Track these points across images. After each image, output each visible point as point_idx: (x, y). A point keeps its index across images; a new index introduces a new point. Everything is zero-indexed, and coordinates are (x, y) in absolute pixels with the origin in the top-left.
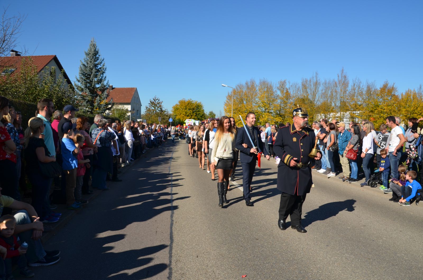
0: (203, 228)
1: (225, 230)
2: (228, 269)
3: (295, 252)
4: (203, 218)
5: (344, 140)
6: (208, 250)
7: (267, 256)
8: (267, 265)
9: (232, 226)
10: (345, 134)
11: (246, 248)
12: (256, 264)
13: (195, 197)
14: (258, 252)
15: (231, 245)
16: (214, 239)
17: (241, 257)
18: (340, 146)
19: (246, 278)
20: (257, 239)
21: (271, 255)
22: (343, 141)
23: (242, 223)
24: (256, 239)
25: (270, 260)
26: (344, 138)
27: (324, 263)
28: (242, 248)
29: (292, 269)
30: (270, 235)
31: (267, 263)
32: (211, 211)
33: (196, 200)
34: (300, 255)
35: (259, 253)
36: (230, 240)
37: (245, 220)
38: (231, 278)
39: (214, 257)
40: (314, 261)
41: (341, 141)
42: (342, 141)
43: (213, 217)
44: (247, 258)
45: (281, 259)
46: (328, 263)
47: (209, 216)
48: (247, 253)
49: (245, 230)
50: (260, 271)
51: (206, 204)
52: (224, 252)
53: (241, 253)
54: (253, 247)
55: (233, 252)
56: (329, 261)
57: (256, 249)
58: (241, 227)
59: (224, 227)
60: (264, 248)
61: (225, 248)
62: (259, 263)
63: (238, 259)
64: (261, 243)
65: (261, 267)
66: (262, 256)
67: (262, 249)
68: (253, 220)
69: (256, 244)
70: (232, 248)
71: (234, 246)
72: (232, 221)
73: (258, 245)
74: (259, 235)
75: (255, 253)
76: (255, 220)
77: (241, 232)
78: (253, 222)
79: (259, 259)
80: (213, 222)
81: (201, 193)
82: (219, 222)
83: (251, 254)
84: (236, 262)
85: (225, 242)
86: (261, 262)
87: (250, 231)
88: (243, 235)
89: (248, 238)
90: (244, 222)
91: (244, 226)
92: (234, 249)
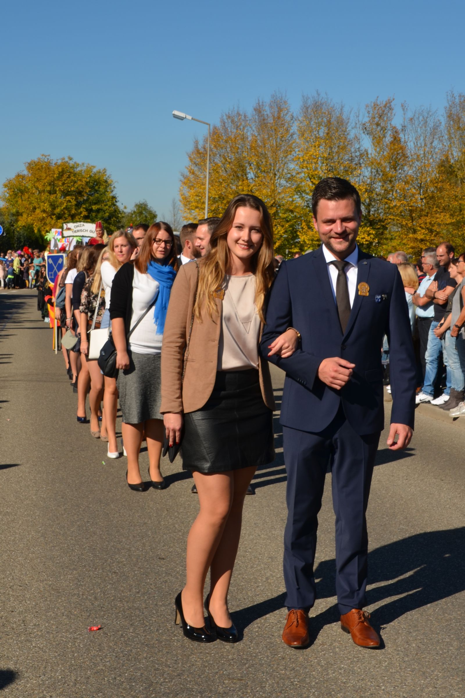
0: (29, 534)
1: (84, 540)
2: (63, 616)
3: (245, 585)
4: (36, 512)
6: (25, 580)
7: (170, 592)
8: (163, 608)
9: (108, 531)
11: (124, 575)
12: (135, 607)
13: (28, 465)
14: (151, 584)
15: (89, 571)
16: (47, 559)
17: (104, 593)
19: (101, 631)
20: (163, 559)
23: (138, 524)
24: (159, 558)
28: (114, 576)
31: (163, 605)
32: (63, 498)
33: (29, 473)
34: (255, 590)
35: (152, 587)
36: (91, 560)
37: (150, 518)
38: (64, 632)
39: (36, 594)
43: (63, 512)
44: (119, 596)
47: (53, 509)
48: (122, 586)
49: (140, 540)
50: (140, 621)
51: (55, 482)
52: (64, 585)
53: (106, 587)
54: (143, 574)
55: (89, 584)
56: (318, 604)
57: (149, 579)
58: (130, 534)
59: (86, 533)
60: (170, 577)
61: (69, 576)
62: (144, 606)
63: (96, 598)
64: (167, 566)
65: (146, 613)
66: (159, 592)
67: (166, 578)
68: (171, 519)
69: (154, 568)
70: (90, 576)
71: (96, 573)
72: (113, 521)
73: (158, 570)
74: (170, 551)
75: (144, 585)
76: (176, 517)
77: (126, 544)
78: (168, 523)
79: (147, 597)
80: (59, 523)
81: (49, 455)
82: (76, 523)
83: (132, 588)
84: (88, 603)
85: (76, 565)
86: (149, 602)
87: (150, 543)
88: (129, 550)
89: (140, 556)
90: (145, 523)
91: (139, 531)
92: (95, 578)
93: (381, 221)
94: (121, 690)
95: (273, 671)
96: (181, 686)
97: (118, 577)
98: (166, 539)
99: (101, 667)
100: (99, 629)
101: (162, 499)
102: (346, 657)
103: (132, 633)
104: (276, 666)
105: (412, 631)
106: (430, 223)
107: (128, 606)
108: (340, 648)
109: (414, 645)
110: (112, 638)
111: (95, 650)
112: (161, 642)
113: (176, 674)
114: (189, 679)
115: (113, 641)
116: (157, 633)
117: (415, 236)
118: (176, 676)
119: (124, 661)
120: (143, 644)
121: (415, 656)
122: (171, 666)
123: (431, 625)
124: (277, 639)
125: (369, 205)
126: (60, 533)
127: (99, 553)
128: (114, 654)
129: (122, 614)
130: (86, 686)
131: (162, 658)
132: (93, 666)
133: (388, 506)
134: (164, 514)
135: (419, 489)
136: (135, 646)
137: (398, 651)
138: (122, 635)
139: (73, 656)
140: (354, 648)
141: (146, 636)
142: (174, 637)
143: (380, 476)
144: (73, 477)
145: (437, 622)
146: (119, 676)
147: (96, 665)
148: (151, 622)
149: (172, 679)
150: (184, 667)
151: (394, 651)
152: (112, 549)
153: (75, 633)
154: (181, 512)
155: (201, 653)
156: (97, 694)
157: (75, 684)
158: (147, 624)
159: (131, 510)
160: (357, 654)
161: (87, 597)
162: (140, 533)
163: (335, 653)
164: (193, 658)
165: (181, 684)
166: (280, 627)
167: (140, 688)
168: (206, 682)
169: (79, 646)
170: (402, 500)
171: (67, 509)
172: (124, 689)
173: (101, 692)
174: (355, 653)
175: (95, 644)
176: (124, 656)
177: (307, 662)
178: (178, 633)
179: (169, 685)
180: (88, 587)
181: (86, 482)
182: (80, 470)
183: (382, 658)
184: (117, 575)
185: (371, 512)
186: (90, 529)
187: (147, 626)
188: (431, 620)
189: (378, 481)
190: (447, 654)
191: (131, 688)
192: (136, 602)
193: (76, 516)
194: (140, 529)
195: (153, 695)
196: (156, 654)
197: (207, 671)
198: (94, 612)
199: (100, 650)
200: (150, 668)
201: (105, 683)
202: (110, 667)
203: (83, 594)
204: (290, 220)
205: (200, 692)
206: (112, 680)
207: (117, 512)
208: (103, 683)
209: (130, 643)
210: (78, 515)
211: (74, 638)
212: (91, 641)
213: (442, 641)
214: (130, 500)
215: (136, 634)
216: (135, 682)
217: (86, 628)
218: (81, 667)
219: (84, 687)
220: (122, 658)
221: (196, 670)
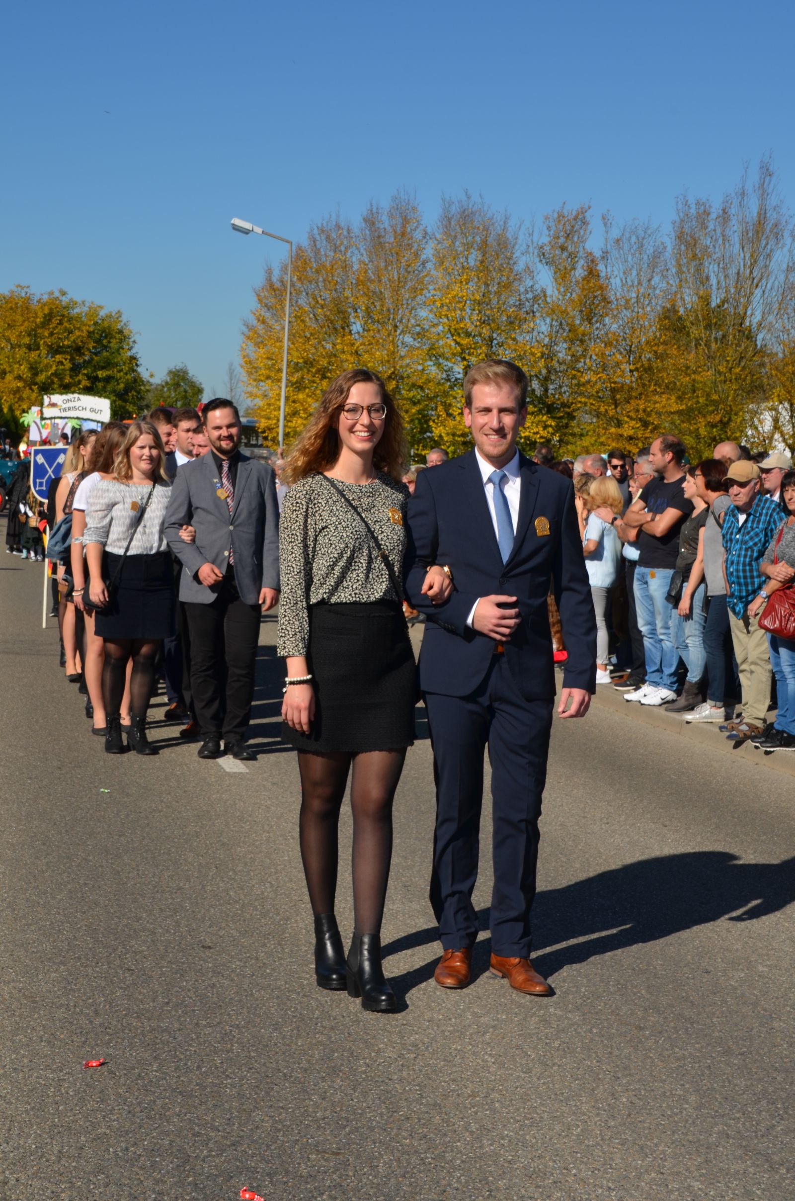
1: (79, 915)
2: (42, 1041)
5: (755, 544)
7: (220, 1003)
8: (208, 1030)
9: (117, 900)
10: (761, 515)
11: (144, 974)
12: (161, 1027)
14: (189, 990)
15: (85, 967)
16: (17, 945)
17: (110, 1004)
18: (738, 577)
19: (105, 1068)
20: (210, 948)
21: (240, 1001)
22: (749, 553)
23: (168, 889)
24: (203, 947)
25: (229, 1015)
26: (757, 535)
27: (443, 1031)
28: (127, 975)
29: (303, 1045)
30: (269, 934)
31: (209, 1025)
32: (44, 844)
35: (191, 994)
36: (90, 949)
37: (188, 880)
38: (42, 1069)
40: (405, 1022)
41: (741, 549)
42: (746, 550)
43: (44, 868)
44: (135, 1008)
45: (273, 1014)
46: (458, 1031)
47: (28, 862)
48: (140, 993)
49: (172, 916)
50: (170, 1051)
51: (32, 818)
52: (44, 990)
53: (114, 993)
54: (176, 973)
55: (85, 989)
56: (465, 1026)
57: (186, 981)
58: (155, 906)
59: (82, 904)
60: (220, 978)
61: (53, 975)
62: (176, 1025)
63: (96, 1012)
64: (216, 959)
65: (180, 1038)
66: (202, 1003)
67: (214, 980)
68: (223, 881)
69: (194, 963)
70: (87, 975)
71: (98, 969)
72: (126, 883)
73: (201, 965)
74: (221, 934)
75: (177, 991)
76: (231, 879)
77: (148, 922)
78: (218, 888)
79: (183, 1012)
80: (38, 886)
81: (23, 773)
82: (65, 886)
83: (157, 996)
84: (83, 1021)
85: (64, 957)
86: (186, 1021)
87: (188, 921)
88: (153, 933)
89: (170, 943)
90: (180, 889)
91: (170, 901)
92: (95, 978)
93: (564, 405)
94: (136, 1169)
95: (391, 1140)
96: (238, 1163)
97: (134, 977)
98: (214, 915)
99: (103, 1130)
100: (102, 1064)
101: (209, 849)
102: (512, 1118)
103: (156, 1071)
104: (395, 1131)
105: (620, 1075)
106: (644, 411)
107: (150, 1026)
108: (501, 1102)
109: (624, 1100)
110: (122, 1080)
111: (94, 1101)
112: (205, 1087)
113: (228, 1143)
114: (250, 1152)
115: (124, 1085)
116: (197, 1073)
117: (620, 431)
118: (229, 1146)
119: (142, 1120)
120: (174, 1090)
121: (627, 1118)
122: (220, 1128)
123: (651, 1067)
124: (397, 1086)
125: (547, 379)
126: (39, 903)
127: (104, 936)
128: (126, 1108)
129: (140, 1040)
130: (78, 1162)
131: (206, 1115)
132: (90, 1128)
133: (578, 866)
134: (211, 874)
135: (627, 839)
136: (161, 1093)
137: (598, 1109)
138: (139, 1075)
139: (57, 1110)
140: (524, 1103)
141: (179, 1077)
142: (226, 1080)
143: (563, 817)
144: (61, 811)
145: (662, 1061)
146: (133, 1146)
147: (94, 1126)
148: (188, 1053)
149: (223, 1151)
150: (243, 1131)
151: (591, 1109)
152: (124, 931)
153: (61, 1071)
154: (239, 871)
155: (271, 1106)
156: (96, 1176)
157: (59, 1159)
158: (182, 1057)
159: (157, 866)
160: (530, 1114)
161: (81, 1011)
162: (171, 904)
163: (494, 1111)
164: (257, 1116)
165: (237, 1160)
166: (402, 1065)
167: (168, 1165)
168: (280, 1156)
169: (68, 1093)
170: (600, 857)
171: (51, 862)
172: (141, 1168)
173: (103, 1173)
174: (526, 1111)
175: (94, 1089)
176: (141, 1112)
177: (447, 1126)
178: (234, 1073)
179: (217, 1161)
180: (85, 994)
181: (82, 818)
182: (73, 800)
183: (572, 1120)
184: (132, 974)
185: (550, 876)
186: (88, 896)
187: (181, 1059)
188: (651, 1057)
189: (561, 825)
190: (679, 1116)
191: (154, 1165)
192: (163, 1019)
193: (66, 874)
194: (172, 898)
195: (191, 1179)
196: (196, 1107)
197: (281, 1138)
198: (93, 1036)
199: (102, 1101)
200: (185, 1132)
201: (110, 1157)
202: (118, 1129)
203: (75, 1006)
204: (419, 402)
205: (269, 1174)
206: (121, 1151)
207: (133, 868)
208: (106, 1156)
209: (153, 1089)
210: (69, 873)
211: (59, 1080)
212: (87, 1085)
213: (671, 1094)
214: (156, 849)
215: (163, 1073)
216: (159, 1155)
217: (80, 1063)
218: (70, 1128)
219: (74, 1164)
220: (139, 1114)
221: (263, 1136)
